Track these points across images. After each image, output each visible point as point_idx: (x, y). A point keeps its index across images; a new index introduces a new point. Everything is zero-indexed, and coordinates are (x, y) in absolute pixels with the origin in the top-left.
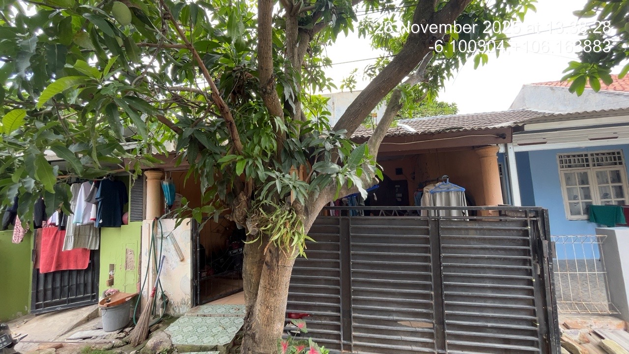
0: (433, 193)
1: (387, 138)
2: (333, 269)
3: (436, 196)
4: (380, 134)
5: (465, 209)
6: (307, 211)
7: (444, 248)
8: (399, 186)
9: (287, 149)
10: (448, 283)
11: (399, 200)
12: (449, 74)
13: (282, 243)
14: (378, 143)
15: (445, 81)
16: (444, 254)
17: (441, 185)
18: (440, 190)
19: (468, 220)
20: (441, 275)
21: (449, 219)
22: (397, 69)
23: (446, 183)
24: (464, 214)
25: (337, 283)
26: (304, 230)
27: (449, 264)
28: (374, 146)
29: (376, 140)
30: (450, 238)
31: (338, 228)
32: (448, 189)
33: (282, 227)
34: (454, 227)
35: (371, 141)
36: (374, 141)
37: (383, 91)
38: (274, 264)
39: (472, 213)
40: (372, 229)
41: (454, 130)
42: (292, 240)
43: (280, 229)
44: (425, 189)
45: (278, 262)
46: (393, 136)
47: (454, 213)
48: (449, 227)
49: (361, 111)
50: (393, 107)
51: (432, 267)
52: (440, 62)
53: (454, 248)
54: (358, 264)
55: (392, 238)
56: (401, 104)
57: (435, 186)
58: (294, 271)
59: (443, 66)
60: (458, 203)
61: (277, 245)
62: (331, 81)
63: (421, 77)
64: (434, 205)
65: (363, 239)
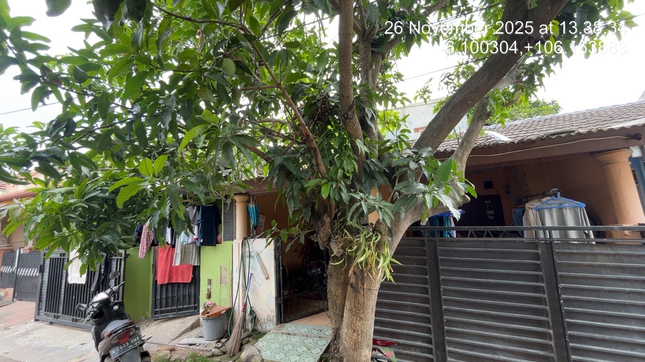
0: (540, 211)
2: (421, 295)
3: (544, 213)
4: (466, 147)
5: (589, 229)
6: (391, 233)
7: (561, 276)
8: (490, 202)
9: (368, 170)
10: (571, 320)
11: (491, 217)
12: (549, 70)
14: (465, 156)
15: (544, 79)
16: (562, 285)
17: (549, 200)
18: (549, 206)
19: (594, 243)
20: (561, 310)
21: (566, 242)
22: (486, 77)
23: (556, 197)
24: (588, 235)
25: (427, 311)
26: (388, 251)
27: (572, 297)
28: (461, 161)
29: (463, 154)
30: (570, 265)
31: (424, 250)
32: (561, 204)
33: (367, 249)
34: (575, 251)
35: (457, 155)
36: (460, 154)
37: (470, 102)
38: (360, 287)
39: (598, 234)
41: (563, 135)
43: (364, 251)
44: (527, 205)
45: (363, 284)
46: (482, 148)
47: (573, 234)
48: (567, 251)
49: (446, 125)
50: (480, 116)
51: (547, 300)
52: (536, 58)
53: (578, 278)
54: (450, 290)
55: (490, 262)
56: (490, 112)
57: (540, 201)
58: (380, 295)
59: (541, 63)
60: (577, 220)
62: (404, 96)
63: (513, 79)
64: (543, 225)
65: (455, 263)
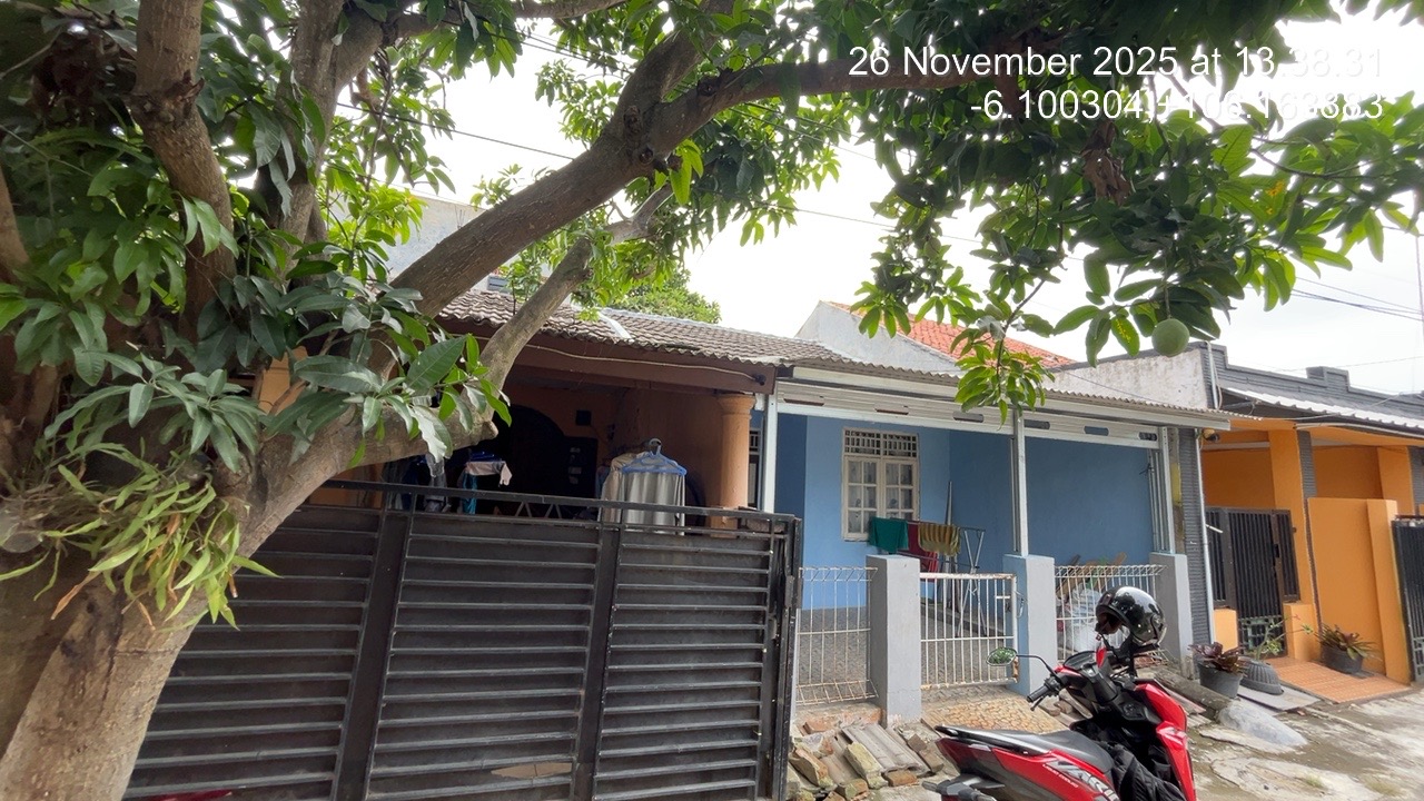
0: (628, 473)
1: (544, 337)
2: (334, 651)
3: (632, 479)
4: (527, 324)
5: (681, 510)
6: (262, 490)
7: (622, 591)
8: (578, 450)
9: (226, 302)
10: (616, 667)
11: (574, 481)
13: (142, 579)
14: (517, 342)
16: (618, 605)
17: (644, 457)
18: (641, 468)
19: (683, 534)
20: (606, 651)
21: (648, 531)
23: (655, 453)
24: (677, 520)
25: (341, 688)
26: (238, 546)
27: (627, 625)
28: (506, 347)
29: (515, 336)
30: (638, 570)
31: (373, 540)
32: (657, 467)
33: (151, 533)
34: (648, 546)
35: (502, 335)
36: (508, 335)
38: (98, 647)
39: (692, 520)
40: (467, 545)
42: (183, 570)
43: (140, 536)
44: (615, 463)
45: (116, 640)
47: (661, 518)
48: (638, 546)
50: (569, 272)
51: (590, 636)
52: (684, 211)
53: (643, 592)
54: (412, 633)
56: (587, 271)
57: (634, 457)
58: (181, 665)
60: (670, 498)
61: (121, 587)
63: (643, 229)
64: (626, 499)
